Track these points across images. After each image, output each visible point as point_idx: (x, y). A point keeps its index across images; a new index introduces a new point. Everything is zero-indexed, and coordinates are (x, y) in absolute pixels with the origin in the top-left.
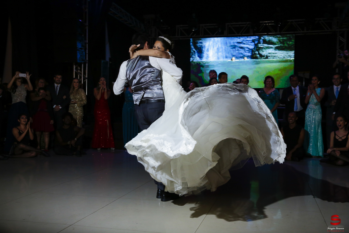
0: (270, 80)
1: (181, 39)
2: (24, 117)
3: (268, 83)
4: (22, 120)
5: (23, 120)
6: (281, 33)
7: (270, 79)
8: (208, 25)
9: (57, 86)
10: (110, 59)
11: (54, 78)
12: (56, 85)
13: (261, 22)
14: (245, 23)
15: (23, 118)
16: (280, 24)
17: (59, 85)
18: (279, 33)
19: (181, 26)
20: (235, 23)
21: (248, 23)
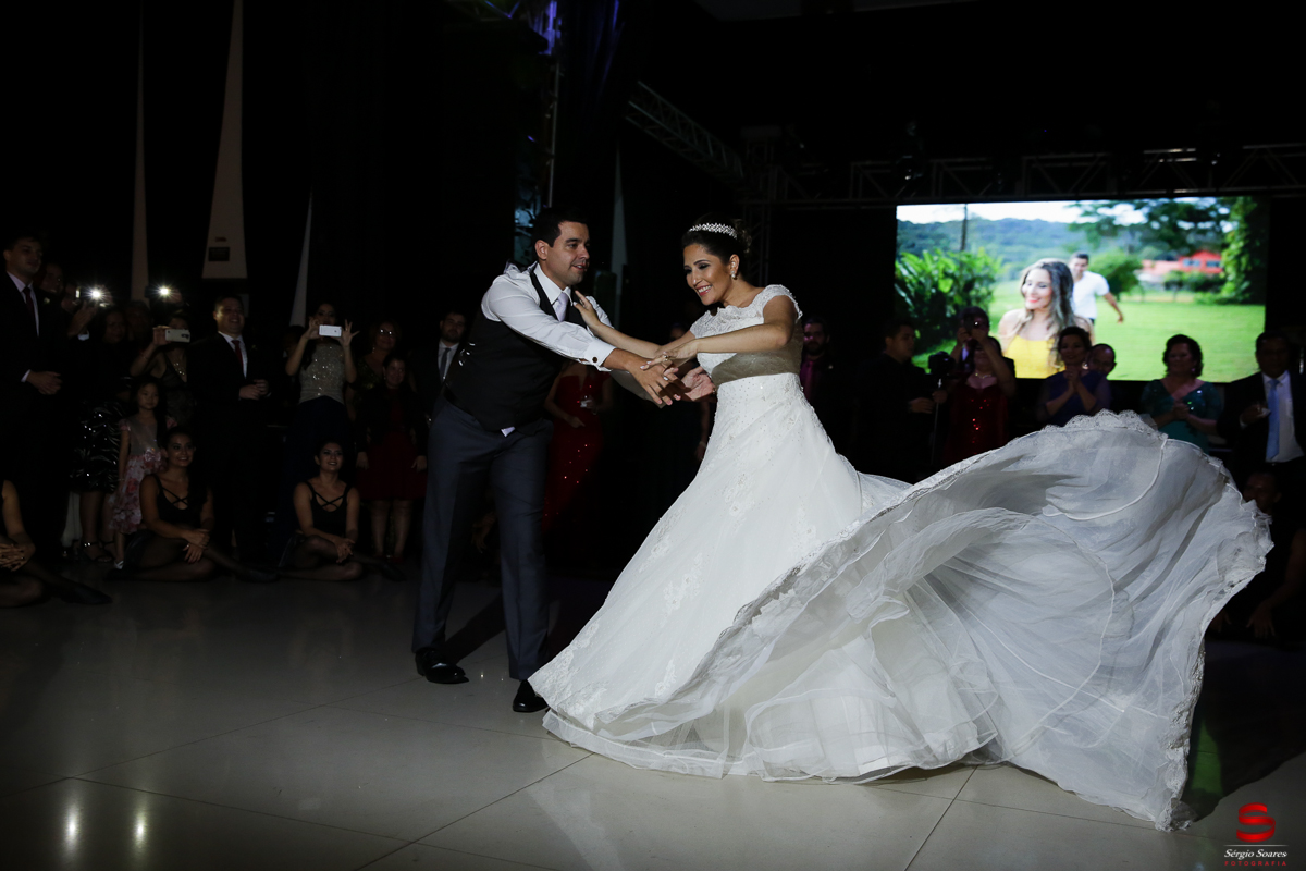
0: (1184, 347)
1: (864, 207)
2: (333, 448)
3: (1178, 358)
4: (326, 458)
5: (331, 458)
6: (1221, 190)
7: (1185, 345)
8: (960, 160)
9: (448, 350)
10: (626, 269)
11: (441, 323)
12: (443, 346)
13: (1146, 152)
14: (1090, 155)
15: (328, 453)
16: (1216, 159)
17: (454, 347)
18: (1214, 190)
19: (868, 163)
20: (1052, 156)
21: (1100, 155)
